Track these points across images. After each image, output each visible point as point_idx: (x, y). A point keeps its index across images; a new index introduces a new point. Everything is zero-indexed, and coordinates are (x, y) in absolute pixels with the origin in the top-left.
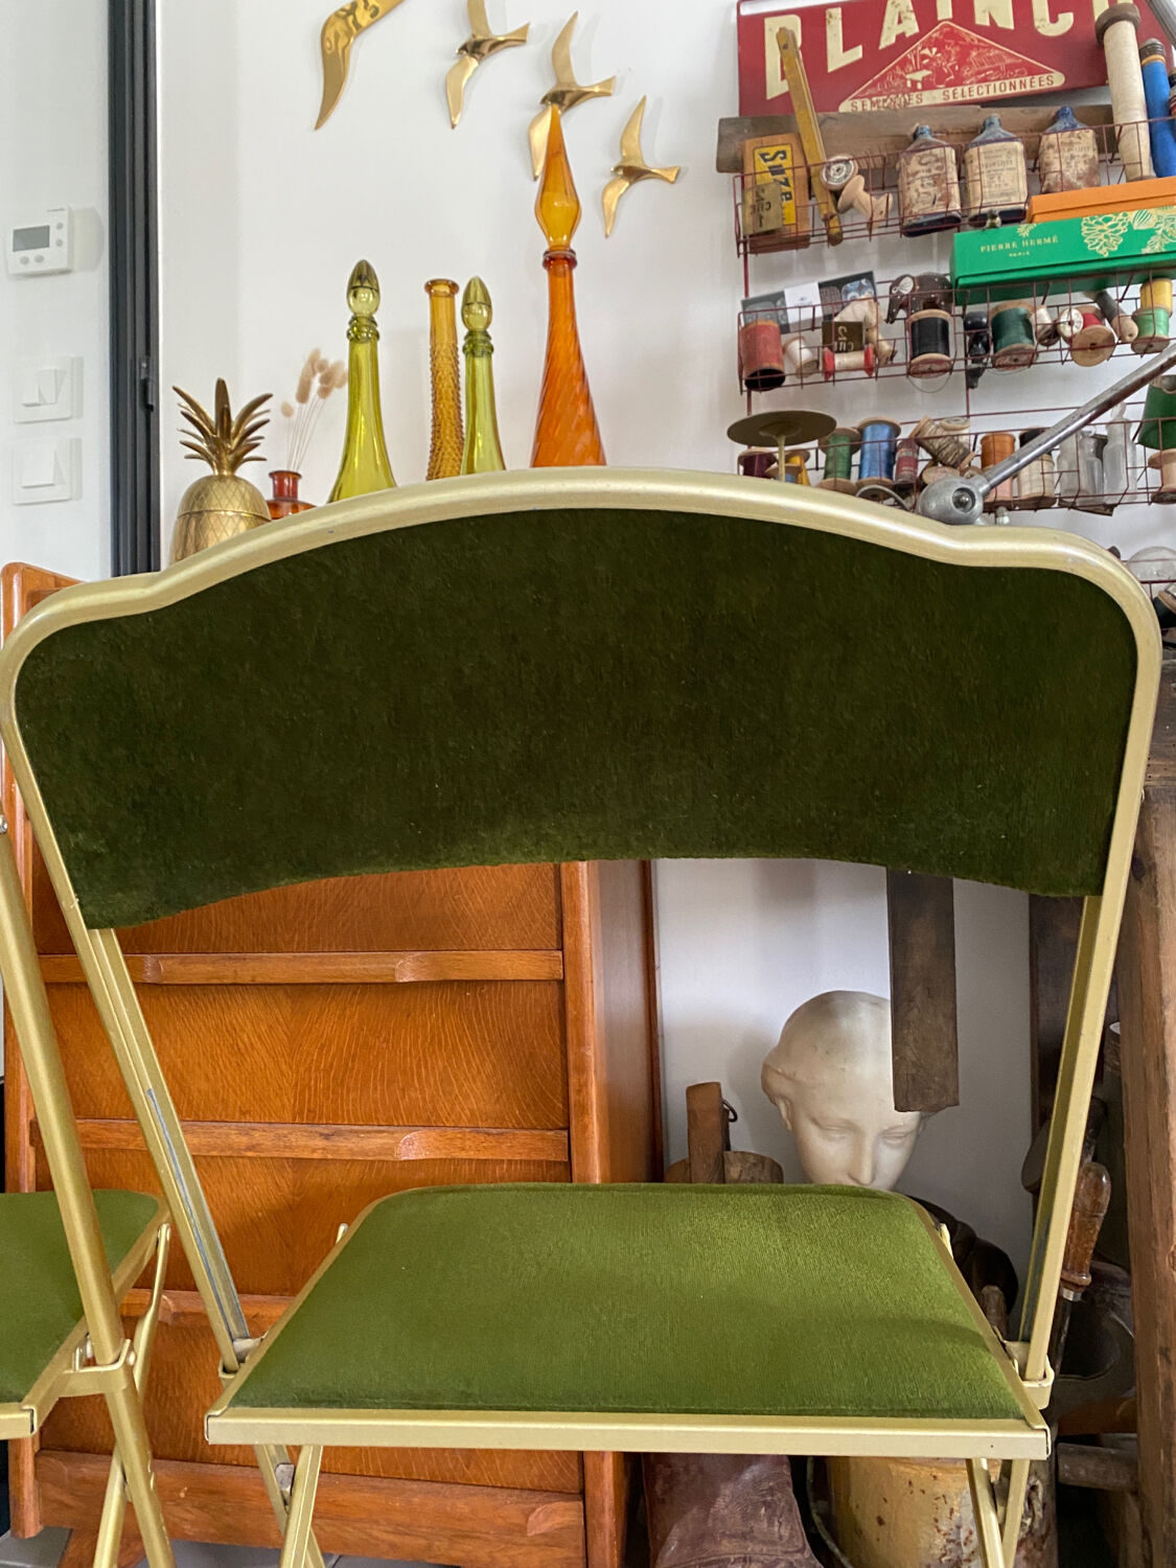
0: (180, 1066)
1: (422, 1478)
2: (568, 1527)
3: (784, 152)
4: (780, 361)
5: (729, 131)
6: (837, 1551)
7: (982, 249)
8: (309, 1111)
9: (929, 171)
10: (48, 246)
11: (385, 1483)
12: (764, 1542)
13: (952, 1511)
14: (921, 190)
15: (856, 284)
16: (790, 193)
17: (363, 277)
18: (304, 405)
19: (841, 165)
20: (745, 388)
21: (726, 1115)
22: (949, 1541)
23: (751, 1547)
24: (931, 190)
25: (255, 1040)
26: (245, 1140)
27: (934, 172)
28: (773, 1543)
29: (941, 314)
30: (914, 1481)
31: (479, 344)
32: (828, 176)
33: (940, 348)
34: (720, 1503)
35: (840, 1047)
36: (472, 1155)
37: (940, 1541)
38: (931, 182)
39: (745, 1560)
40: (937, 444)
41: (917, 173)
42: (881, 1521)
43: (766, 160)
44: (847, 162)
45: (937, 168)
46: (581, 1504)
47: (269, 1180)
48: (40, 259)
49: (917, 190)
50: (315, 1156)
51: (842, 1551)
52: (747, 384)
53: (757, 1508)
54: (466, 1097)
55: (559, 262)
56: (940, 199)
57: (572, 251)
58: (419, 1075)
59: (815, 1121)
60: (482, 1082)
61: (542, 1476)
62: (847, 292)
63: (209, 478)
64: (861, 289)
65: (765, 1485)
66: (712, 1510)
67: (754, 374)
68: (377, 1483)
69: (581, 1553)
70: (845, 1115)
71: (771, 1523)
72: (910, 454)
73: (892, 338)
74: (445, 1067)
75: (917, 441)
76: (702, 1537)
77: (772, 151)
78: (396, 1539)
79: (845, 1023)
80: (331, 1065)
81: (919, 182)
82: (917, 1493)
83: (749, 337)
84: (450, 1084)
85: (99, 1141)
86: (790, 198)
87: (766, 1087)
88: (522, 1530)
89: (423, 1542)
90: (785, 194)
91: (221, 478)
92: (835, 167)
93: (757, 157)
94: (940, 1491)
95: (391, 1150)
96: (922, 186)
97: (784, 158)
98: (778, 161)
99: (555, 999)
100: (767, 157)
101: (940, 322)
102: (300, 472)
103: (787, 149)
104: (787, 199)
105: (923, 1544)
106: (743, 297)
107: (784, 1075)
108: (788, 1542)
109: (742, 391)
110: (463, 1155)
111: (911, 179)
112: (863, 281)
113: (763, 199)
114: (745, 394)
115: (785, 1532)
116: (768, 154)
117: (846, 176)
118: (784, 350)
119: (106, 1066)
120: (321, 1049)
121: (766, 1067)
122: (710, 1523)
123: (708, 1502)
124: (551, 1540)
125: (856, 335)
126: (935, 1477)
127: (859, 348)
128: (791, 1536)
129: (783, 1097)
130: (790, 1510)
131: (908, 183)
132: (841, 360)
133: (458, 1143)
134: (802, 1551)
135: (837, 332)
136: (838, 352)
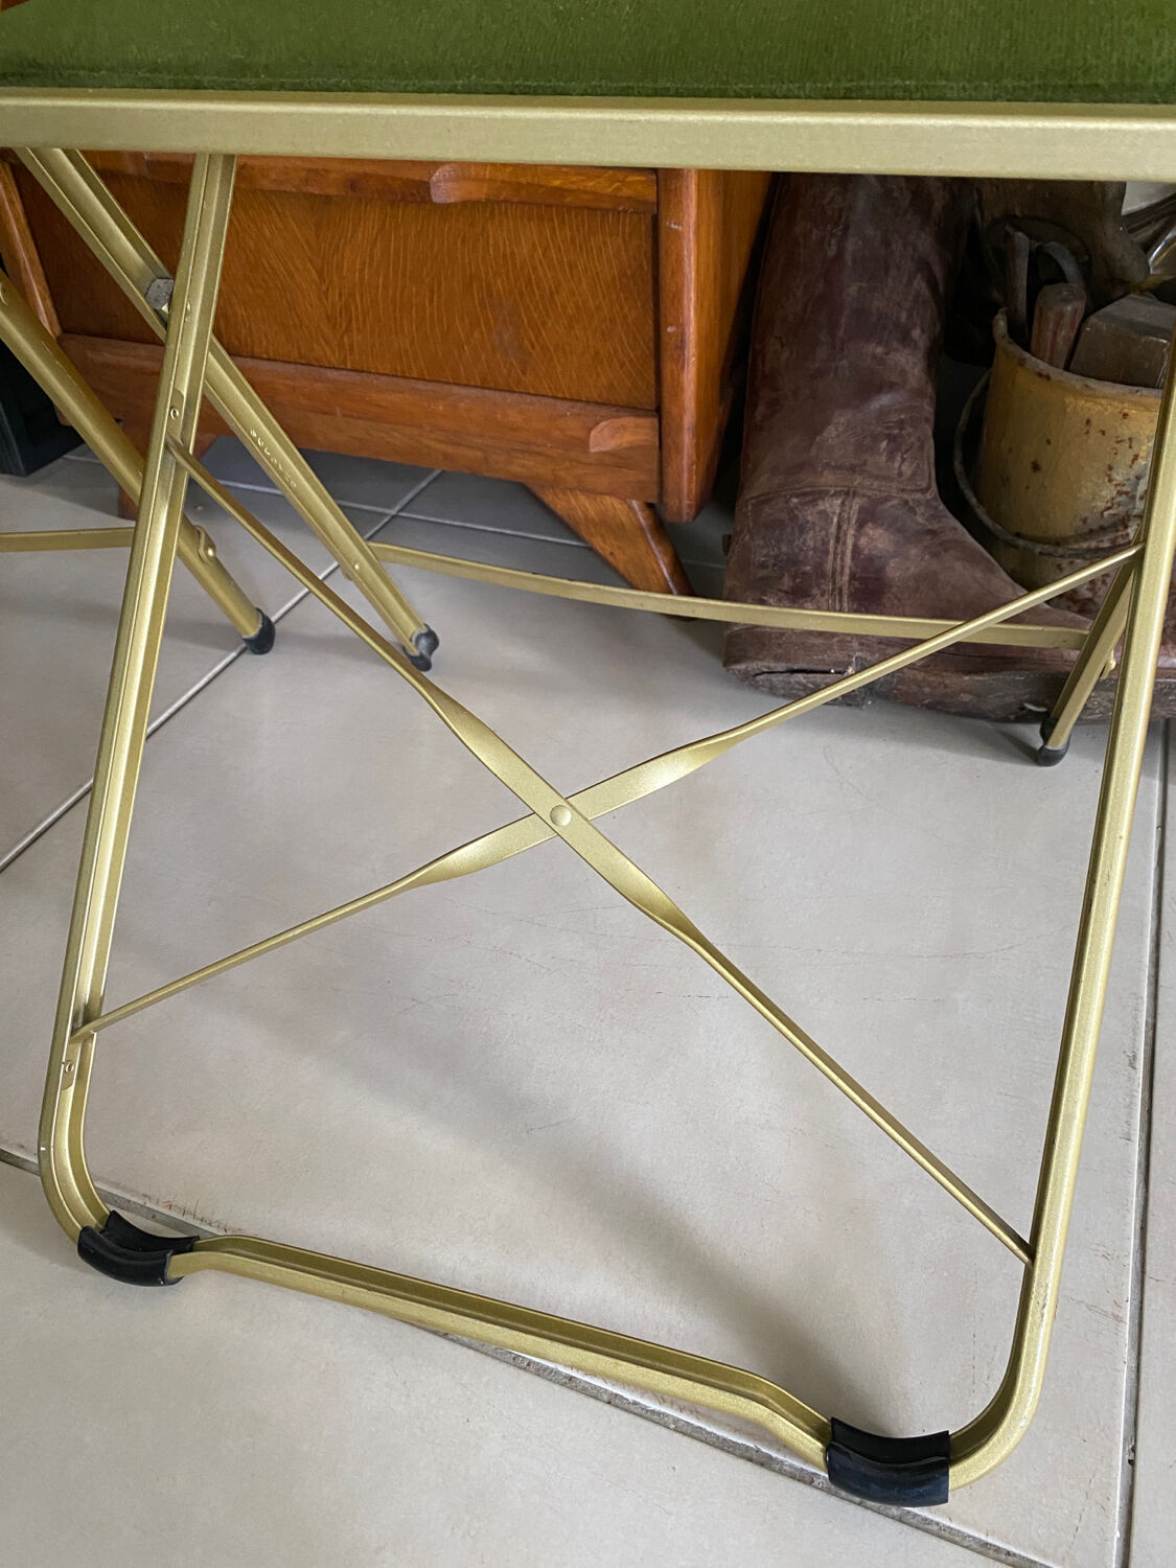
1: (472, 383)
2: (640, 447)
6: (974, 501)
12: (876, 477)
13: (1136, 457)
22: (1120, 493)
23: (858, 480)
28: (891, 479)
30: (1094, 422)
34: (831, 432)
37: (1108, 492)
39: (847, 494)
42: (1036, 467)
46: (656, 421)
51: (980, 501)
53: (876, 439)
61: (611, 386)
65: (894, 418)
66: (818, 438)
68: (421, 385)
69: (655, 478)
71: (891, 456)
76: (800, 467)
82: (1094, 433)
89: (480, 454)
94: (1126, 433)
105: (1085, 494)
108: (909, 479)
115: (907, 469)
122: (814, 451)
123: (815, 430)
124: (617, 460)
126: (1125, 415)
128: (914, 474)
130: (922, 447)
134: (924, 491)
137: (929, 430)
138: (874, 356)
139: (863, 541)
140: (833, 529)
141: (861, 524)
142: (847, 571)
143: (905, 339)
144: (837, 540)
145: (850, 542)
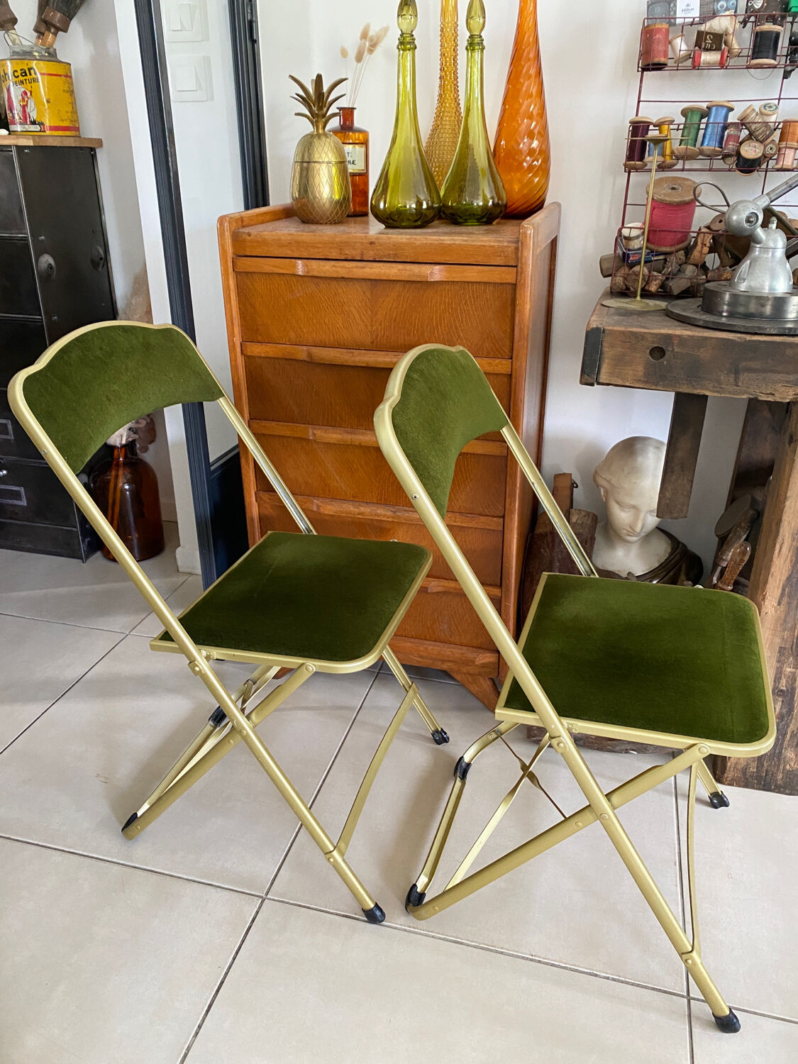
0: (324, 475)
1: (432, 640)
2: (492, 662)
4: (665, 54)
8: (384, 499)
11: (416, 640)
18: (359, 65)
20: (640, 69)
21: (574, 485)
25: (359, 467)
26: (356, 510)
29: (777, 28)
31: (475, 43)
33: (771, 53)
35: (635, 471)
36: (459, 524)
40: (753, 126)
50: (389, 520)
52: (642, 68)
54: (457, 500)
59: (618, 503)
60: (465, 495)
61: (482, 643)
62: (719, 1)
63: (311, 136)
64: (727, 1)
67: (649, 65)
68: (412, 640)
69: (496, 671)
70: (633, 503)
72: (736, 133)
73: (742, 40)
75: (743, 123)
78: (419, 659)
79: (640, 459)
83: (648, 35)
87: (595, 480)
88: (473, 662)
91: (319, 136)
99: (503, 464)
101: (774, 35)
102: (355, 107)
107: (605, 479)
109: (638, 71)
110: (455, 524)
114: (640, 73)
118: (670, 43)
121: (596, 472)
124: (484, 666)
125: (717, 41)
127: (718, 49)
129: (603, 487)
132: (705, 56)
133: (453, 519)
135: (706, 36)
136: (707, 50)
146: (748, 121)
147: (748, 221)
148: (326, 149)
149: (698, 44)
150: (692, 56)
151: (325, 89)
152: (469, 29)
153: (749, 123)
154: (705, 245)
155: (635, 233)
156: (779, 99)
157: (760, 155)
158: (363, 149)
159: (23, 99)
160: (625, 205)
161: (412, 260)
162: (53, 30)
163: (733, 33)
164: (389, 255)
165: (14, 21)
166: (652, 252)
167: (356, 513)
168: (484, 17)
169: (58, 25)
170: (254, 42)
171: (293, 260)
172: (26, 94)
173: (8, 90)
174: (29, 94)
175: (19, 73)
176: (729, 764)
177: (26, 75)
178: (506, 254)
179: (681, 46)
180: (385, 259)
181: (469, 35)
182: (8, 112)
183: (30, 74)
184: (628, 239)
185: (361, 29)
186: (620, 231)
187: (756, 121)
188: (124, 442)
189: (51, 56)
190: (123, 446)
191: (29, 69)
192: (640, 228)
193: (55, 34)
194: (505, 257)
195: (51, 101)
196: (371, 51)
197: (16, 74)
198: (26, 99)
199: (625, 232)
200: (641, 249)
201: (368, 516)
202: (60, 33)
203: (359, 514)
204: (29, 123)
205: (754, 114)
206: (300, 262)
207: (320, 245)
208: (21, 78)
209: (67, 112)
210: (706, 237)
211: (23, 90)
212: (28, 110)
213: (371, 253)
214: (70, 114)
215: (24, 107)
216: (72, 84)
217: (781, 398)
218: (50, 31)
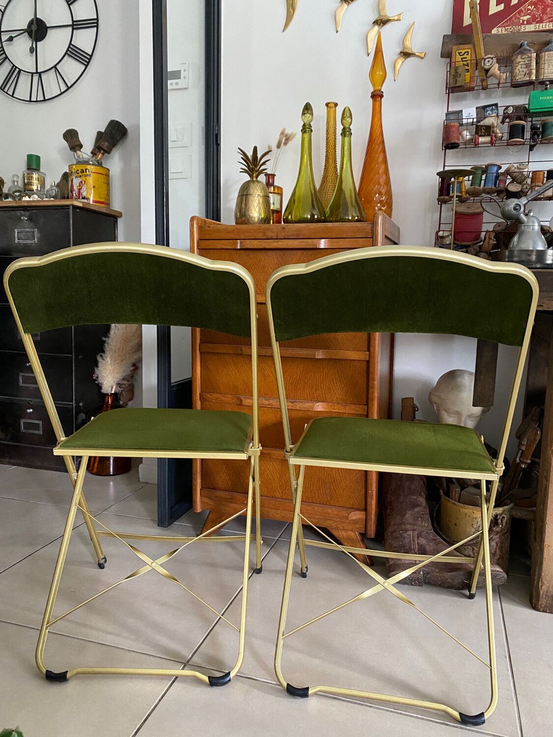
0: (246, 379)
2: (361, 519)
3: (468, 52)
4: (458, 139)
5: (447, 40)
7: (541, 98)
9: (525, 62)
10: (180, 78)
12: (420, 527)
13: (478, 522)
14: (521, 70)
15: (491, 108)
16: (469, 70)
17: (307, 108)
18: (278, 150)
19: (490, 59)
20: (444, 148)
21: (415, 409)
22: (476, 530)
23: (416, 527)
24: (525, 70)
25: (270, 373)
26: (267, 402)
27: (527, 62)
28: (423, 527)
29: (523, 122)
30: (467, 514)
31: (346, 132)
32: (484, 64)
33: (521, 136)
34: (407, 515)
36: (337, 411)
38: (525, 66)
39: (413, 530)
40: (514, 175)
41: (520, 62)
42: (456, 525)
43: (460, 55)
44: (492, 58)
45: (528, 61)
46: (365, 512)
47: (273, 415)
48: (177, 84)
49: (519, 70)
52: (445, 147)
53: (418, 517)
54: (335, 394)
55: (377, 96)
56: (528, 74)
57: (382, 92)
58: (321, 388)
59: (446, 411)
60: (341, 390)
61: (353, 504)
62: (487, 111)
63: (249, 182)
64: (492, 110)
65: (421, 513)
66: (405, 517)
67: (448, 144)
69: (364, 526)
70: (456, 409)
71: (422, 522)
72: (504, 178)
73: (502, 131)
74: (329, 385)
75: (508, 172)
76: (401, 524)
77: (463, 51)
79: (459, 380)
80: (293, 382)
81: (520, 66)
82: (468, 517)
83: (447, 129)
84: (330, 390)
85: (221, 400)
86: (469, 72)
87: (430, 400)
88: (347, 518)
89: (317, 520)
90: (466, 70)
91: (253, 182)
92: (487, 60)
93: (457, 54)
94: (475, 516)
95: (312, 408)
96: (521, 68)
97: (468, 54)
98: (465, 56)
99: (366, 366)
100: (461, 54)
101: (521, 126)
102: (275, 174)
103: (469, 50)
104: (467, 72)
105: (468, 531)
106: (446, 112)
107: (436, 396)
108: (427, 527)
109: (443, 149)
110: (334, 411)
111: (517, 64)
112: (494, 107)
113: (458, 73)
114: (444, 150)
115: (426, 525)
116: (461, 53)
117: (491, 64)
118: (460, 134)
119: (223, 378)
120: (291, 377)
121: (430, 393)
122: (404, 520)
123: (403, 515)
124: (355, 522)
125: (488, 130)
126: (474, 513)
127: (489, 135)
128: (428, 526)
129: (436, 403)
130: (428, 520)
131: (516, 66)
132: (481, 139)
133: (332, 407)
134: (431, 530)
135: (481, 128)
136: (481, 136)
137: (429, 516)
138: (414, 499)
139: (419, 541)
140: (412, 538)
141: (418, 538)
142: (417, 548)
143: (421, 495)
144: (413, 541)
145: (416, 541)
146: (510, 171)
147: (515, 209)
148: (257, 188)
149: (477, 133)
150: (474, 141)
151: (259, 156)
152: (342, 124)
153: (511, 173)
154: (491, 239)
155: (446, 234)
156: (528, 162)
157: (520, 190)
158: (279, 197)
159: (80, 186)
160: (440, 224)
161: (307, 237)
162: (102, 152)
163: (497, 126)
164: (293, 235)
165: (81, 146)
166: (458, 246)
167: (267, 404)
168: (351, 118)
169: (105, 149)
170: (218, 145)
171: (235, 240)
172: (82, 182)
173: (72, 181)
174: (83, 182)
175: (79, 172)
176: (541, 592)
177: (84, 172)
178: (366, 230)
179: (467, 135)
180: (291, 237)
181: (343, 127)
182: (70, 193)
183: (86, 172)
184: (442, 237)
185: (281, 131)
186: (437, 233)
187: (515, 171)
188: (113, 392)
189: (100, 164)
190: (111, 394)
191: (86, 170)
192: (450, 231)
193: (103, 154)
194: (366, 232)
195: (96, 187)
196: (286, 144)
197: (78, 172)
198: (81, 185)
199: (441, 234)
200: (450, 244)
201: (274, 405)
202: (106, 154)
203: (268, 405)
204: (81, 198)
205: (514, 168)
206: (239, 241)
207: (251, 231)
208: (80, 174)
209: (104, 194)
210: (491, 235)
211: (80, 180)
212: (82, 191)
213: (283, 234)
214: (105, 196)
215: (79, 190)
216: (109, 180)
217: (548, 308)
218: (100, 152)
